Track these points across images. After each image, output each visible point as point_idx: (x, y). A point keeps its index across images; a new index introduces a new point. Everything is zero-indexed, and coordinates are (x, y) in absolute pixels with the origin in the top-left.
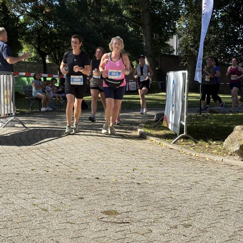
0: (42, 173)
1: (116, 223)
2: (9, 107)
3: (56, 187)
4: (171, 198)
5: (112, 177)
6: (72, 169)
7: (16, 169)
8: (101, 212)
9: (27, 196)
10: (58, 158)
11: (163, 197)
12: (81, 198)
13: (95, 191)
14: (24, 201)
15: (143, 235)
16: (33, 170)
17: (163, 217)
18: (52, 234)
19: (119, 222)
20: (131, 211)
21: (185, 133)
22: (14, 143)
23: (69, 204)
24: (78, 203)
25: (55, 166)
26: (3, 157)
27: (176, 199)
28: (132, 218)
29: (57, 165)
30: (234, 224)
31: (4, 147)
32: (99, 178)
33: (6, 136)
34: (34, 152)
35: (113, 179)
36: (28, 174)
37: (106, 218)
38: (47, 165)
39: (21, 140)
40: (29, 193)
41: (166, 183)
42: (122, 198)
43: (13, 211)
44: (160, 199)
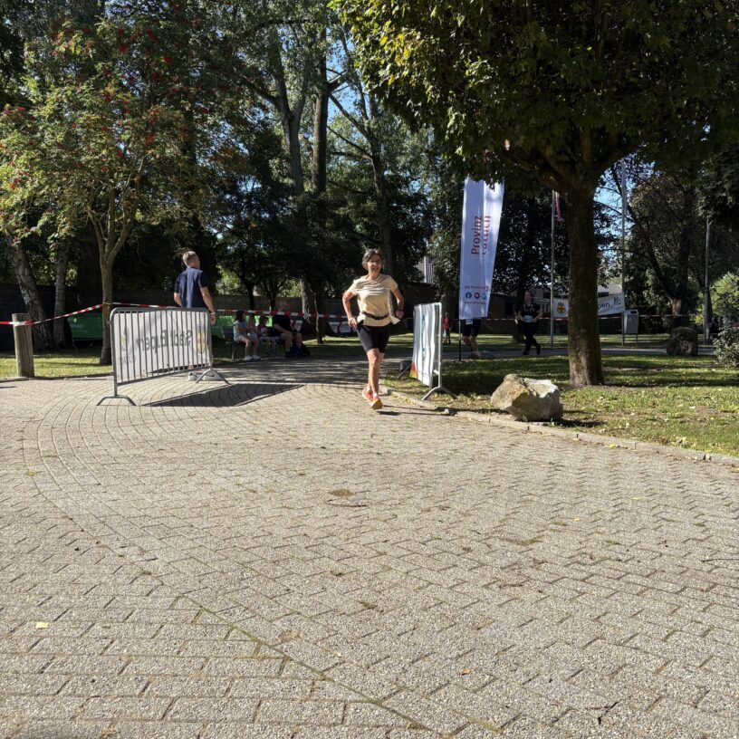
0: (249, 442)
1: (348, 506)
2: (204, 355)
3: (268, 460)
4: (422, 471)
6: (290, 437)
7: (214, 438)
8: (329, 493)
9: (228, 473)
10: (271, 422)
11: (412, 471)
12: (302, 475)
13: (321, 465)
14: (225, 480)
15: (385, 521)
16: (236, 438)
17: (412, 497)
18: (263, 523)
19: (352, 505)
20: (368, 491)
21: (439, 386)
23: (286, 483)
24: (297, 481)
25: (266, 433)
26: (196, 421)
27: (428, 474)
28: (370, 499)
29: (269, 431)
30: (506, 504)
31: (198, 408)
32: (325, 447)
33: (201, 394)
34: (238, 414)
35: (345, 448)
36: (230, 444)
37: (336, 500)
38: (256, 432)
39: (220, 399)
40: (231, 469)
41: (415, 451)
42: (357, 472)
43: (210, 493)
44: (408, 473)
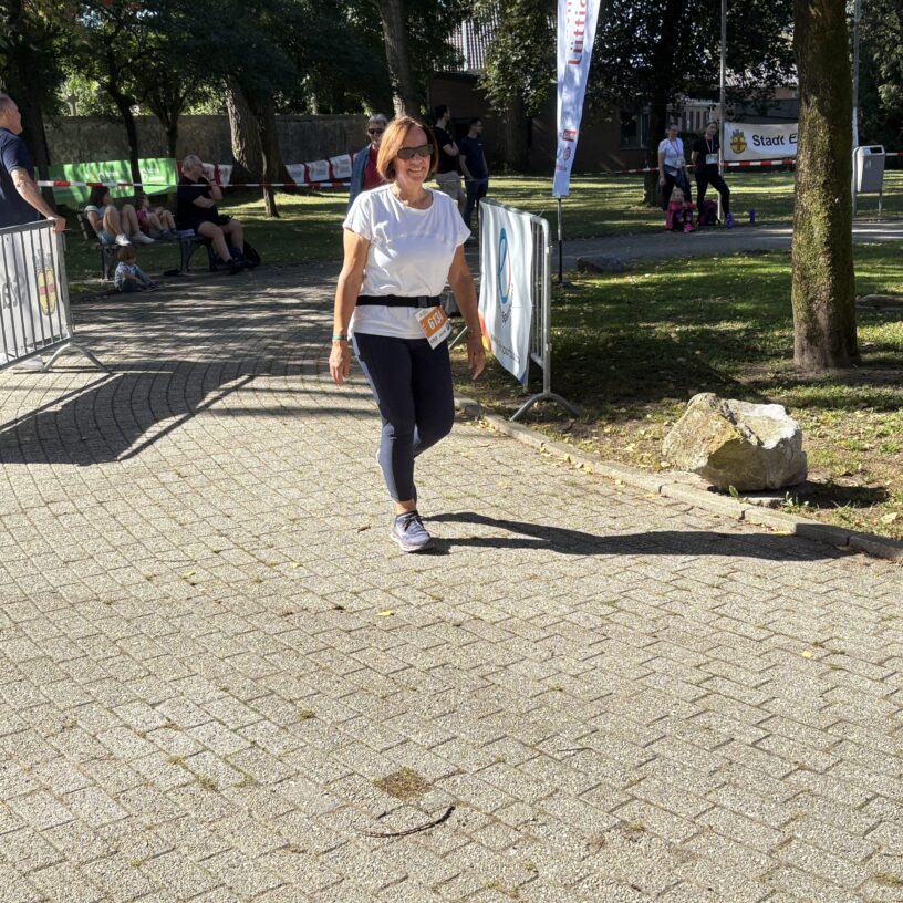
0: (180, 590)
3: (227, 660)
4: (561, 690)
5: (380, 597)
6: (261, 568)
7: (102, 579)
8: (376, 784)
10: (215, 515)
11: (540, 687)
12: (308, 717)
13: (343, 676)
14: (143, 742)
16: (149, 579)
17: (557, 790)
20: (460, 772)
21: (545, 391)
22: (82, 446)
23: (277, 751)
24: (302, 740)
25: (210, 555)
26: (56, 516)
27: (574, 697)
28: (468, 804)
29: (215, 549)
30: (761, 810)
32: (341, 604)
33: (56, 413)
34: (143, 486)
35: (383, 605)
36: (138, 600)
37: (395, 812)
38: (189, 552)
39: (98, 428)
40: (151, 701)
41: (532, 613)
44: (532, 697)
